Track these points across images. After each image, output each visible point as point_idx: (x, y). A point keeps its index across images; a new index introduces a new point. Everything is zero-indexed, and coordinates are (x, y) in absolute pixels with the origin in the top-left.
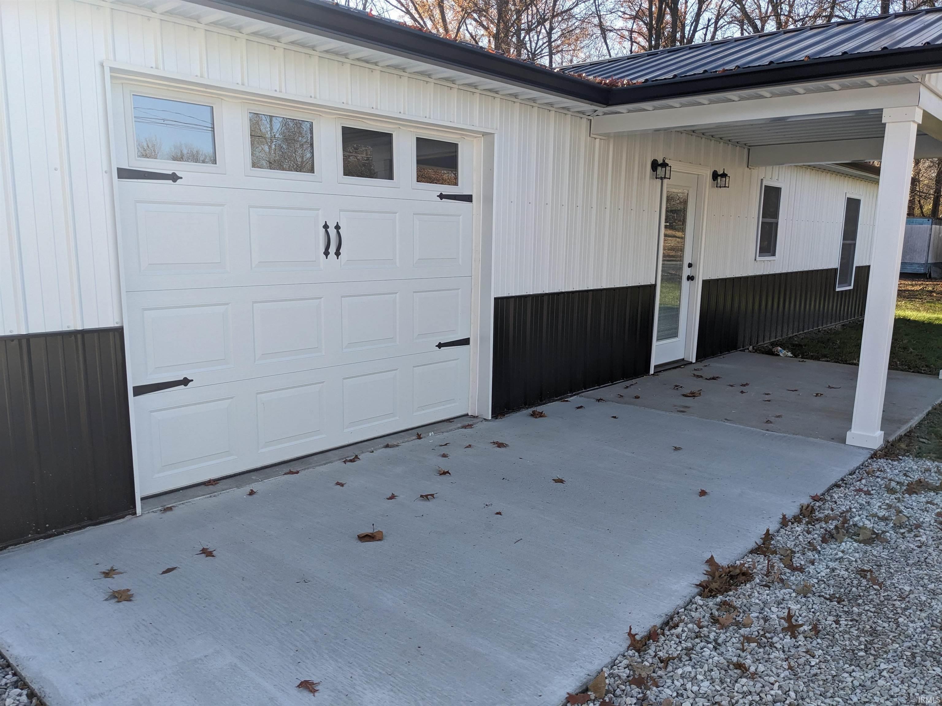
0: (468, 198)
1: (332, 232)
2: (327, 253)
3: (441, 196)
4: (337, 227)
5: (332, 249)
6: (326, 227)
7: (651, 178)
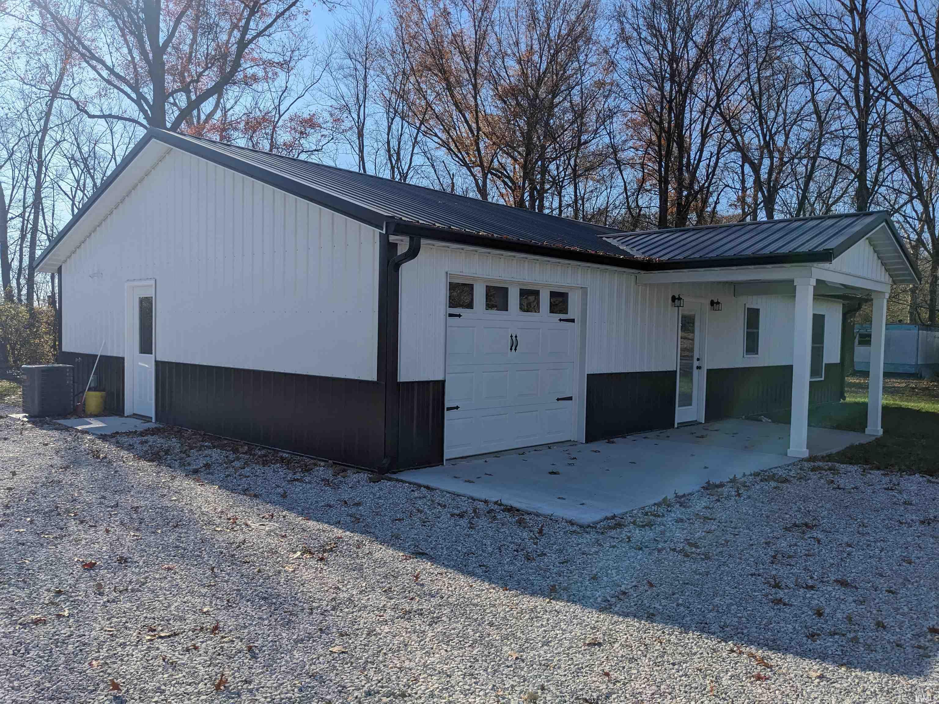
0: (573, 321)
1: (514, 338)
2: (511, 349)
3: (560, 320)
4: (516, 337)
5: (513, 348)
6: (511, 336)
7: (672, 306)
